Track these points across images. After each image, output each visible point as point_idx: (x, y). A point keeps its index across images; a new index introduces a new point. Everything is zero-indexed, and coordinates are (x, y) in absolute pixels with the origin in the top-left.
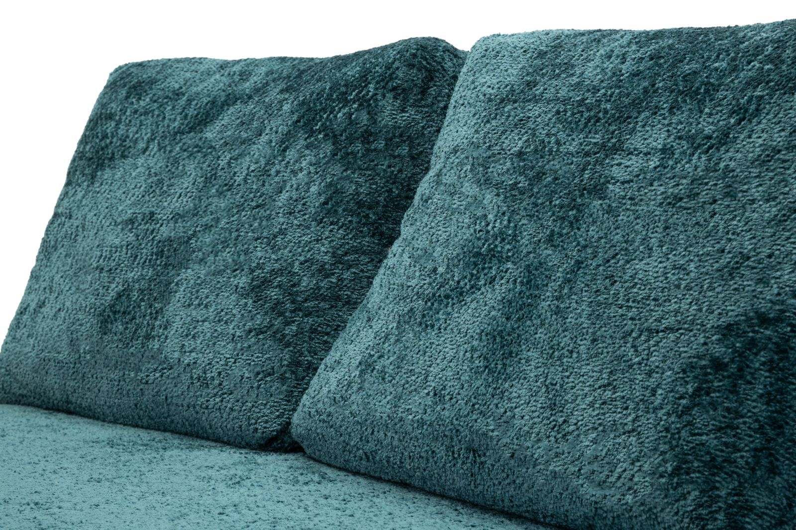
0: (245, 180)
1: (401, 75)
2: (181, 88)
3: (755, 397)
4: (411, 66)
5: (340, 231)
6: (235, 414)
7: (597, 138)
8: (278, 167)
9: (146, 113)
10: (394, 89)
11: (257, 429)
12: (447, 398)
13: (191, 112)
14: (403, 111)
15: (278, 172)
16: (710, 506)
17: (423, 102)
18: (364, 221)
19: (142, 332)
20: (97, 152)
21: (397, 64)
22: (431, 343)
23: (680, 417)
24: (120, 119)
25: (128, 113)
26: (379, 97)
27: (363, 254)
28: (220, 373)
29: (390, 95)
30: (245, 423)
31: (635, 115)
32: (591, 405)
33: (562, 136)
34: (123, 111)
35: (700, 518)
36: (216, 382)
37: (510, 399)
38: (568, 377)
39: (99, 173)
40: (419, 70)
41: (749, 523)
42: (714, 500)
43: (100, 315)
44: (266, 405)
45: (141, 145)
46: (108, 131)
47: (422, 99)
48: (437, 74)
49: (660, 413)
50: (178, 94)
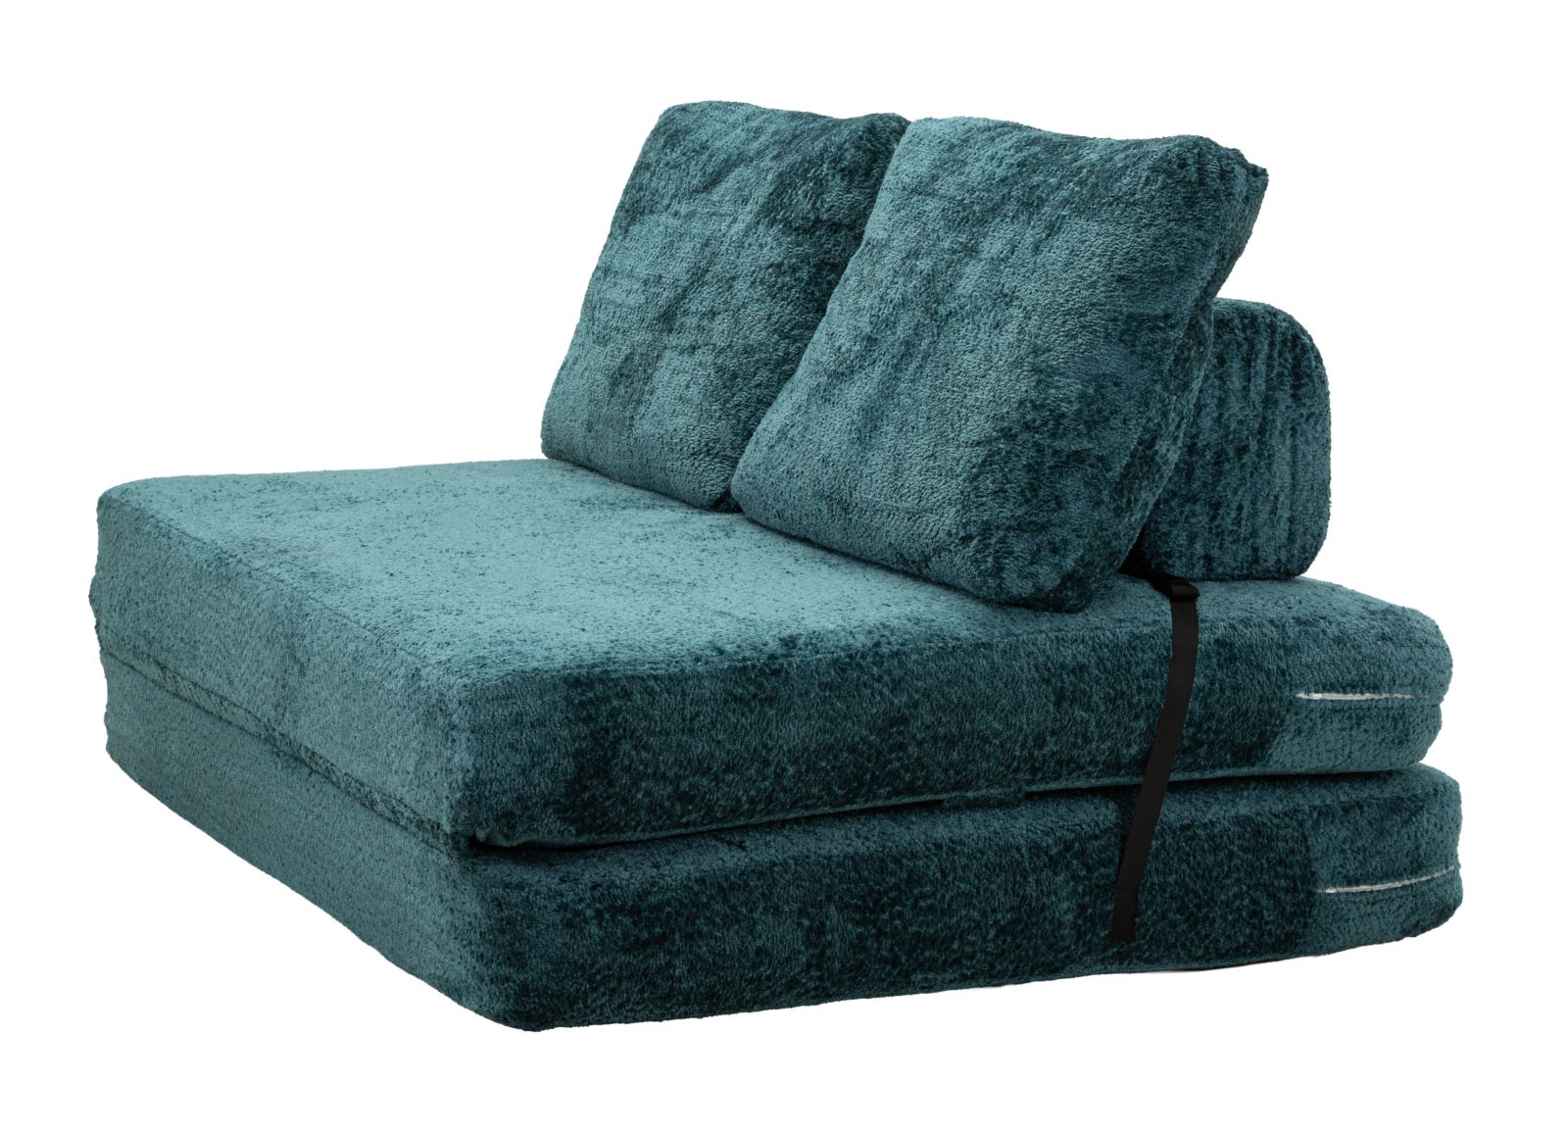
0: (727, 249)
1: (849, 157)
2: (708, 141)
3: (1020, 467)
4: (858, 148)
5: (789, 307)
6: (690, 477)
7: (963, 238)
8: (750, 239)
9: (675, 167)
10: (842, 170)
11: (705, 492)
12: (831, 464)
13: (709, 170)
14: (848, 192)
15: (750, 245)
16: (984, 552)
17: (866, 184)
18: (810, 297)
19: (635, 397)
20: (633, 204)
21: (847, 145)
22: (827, 416)
23: (971, 482)
24: (655, 171)
25: (661, 165)
26: (830, 178)
27: (807, 329)
28: (681, 439)
29: (838, 177)
30: (697, 486)
31: (990, 219)
32: (920, 472)
33: (941, 233)
34: (658, 162)
35: (976, 561)
36: (679, 447)
37: (870, 466)
38: (908, 449)
39: (631, 228)
40: (865, 152)
41: (1008, 564)
42: (987, 546)
43: (612, 377)
44: (713, 470)
45: (666, 202)
46: (644, 182)
47: (865, 181)
48: (881, 156)
49: (960, 479)
50: (704, 147)
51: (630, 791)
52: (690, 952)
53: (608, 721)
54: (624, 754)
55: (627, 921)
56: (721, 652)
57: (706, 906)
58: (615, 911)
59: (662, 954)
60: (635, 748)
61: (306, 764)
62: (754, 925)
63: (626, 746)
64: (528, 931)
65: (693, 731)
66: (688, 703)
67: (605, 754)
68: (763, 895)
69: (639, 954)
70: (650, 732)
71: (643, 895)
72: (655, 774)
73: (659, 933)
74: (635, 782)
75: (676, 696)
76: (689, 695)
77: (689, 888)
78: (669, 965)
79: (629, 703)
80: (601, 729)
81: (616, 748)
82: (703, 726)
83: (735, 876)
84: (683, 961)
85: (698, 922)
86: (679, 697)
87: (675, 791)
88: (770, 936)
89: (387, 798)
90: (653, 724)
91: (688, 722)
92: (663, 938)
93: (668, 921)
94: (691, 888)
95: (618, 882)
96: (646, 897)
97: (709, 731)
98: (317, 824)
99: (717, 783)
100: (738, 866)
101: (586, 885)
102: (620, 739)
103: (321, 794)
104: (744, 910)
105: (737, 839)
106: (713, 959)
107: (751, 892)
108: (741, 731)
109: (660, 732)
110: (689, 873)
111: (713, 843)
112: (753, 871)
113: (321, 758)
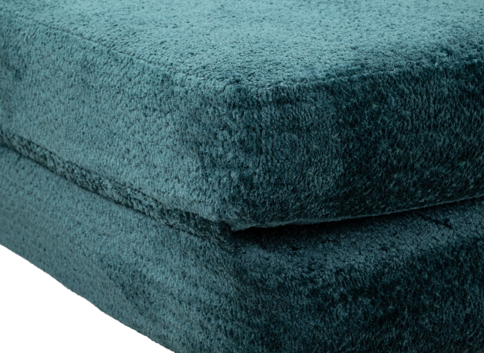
51: (384, 182)
52: (416, 324)
53: (369, 124)
54: (383, 152)
55: (367, 301)
56: (450, 53)
57: (428, 282)
58: (356, 293)
59: (394, 329)
60: (392, 146)
61: (15, 151)
62: (465, 296)
63: (384, 145)
64: (283, 314)
65: (437, 127)
66: (431, 102)
67: (367, 153)
68: (471, 268)
69: (376, 331)
70: (402, 131)
71: (377, 276)
72: (405, 167)
73: (392, 310)
74: (389, 173)
75: (422, 97)
76: (432, 94)
77: (414, 267)
78: (400, 337)
79: (386, 106)
80: (365, 131)
81: (377, 147)
82: (445, 122)
83: (448, 253)
84: (410, 333)
85: (422, 297)
86: (425, 97)
87: (419, 179)
88: (477, 304)
89: (119, 187)
90: (406, 124)
91: (432, 119)
92: (396, 313)
93: (398, 299)
94: (415, 267)
95: (356, 266)
96: (381, 278)
97: (450, 125)
98: (29, 198)
99: (453, 170)
100: (449, 243)
101: (331, 271)
102: (380, 139)
103: (32, 176)
104: (457, 283)
105: (442, 218)
106: (433, 328)
107: (461, 267)
108: (474, 124)
109: (411, 130)
110: (412, 254)
111: (424, 222)
112: (462, 247)
113: (38, 146)
